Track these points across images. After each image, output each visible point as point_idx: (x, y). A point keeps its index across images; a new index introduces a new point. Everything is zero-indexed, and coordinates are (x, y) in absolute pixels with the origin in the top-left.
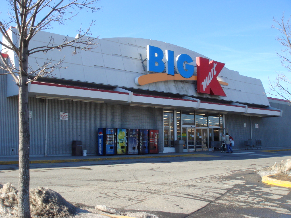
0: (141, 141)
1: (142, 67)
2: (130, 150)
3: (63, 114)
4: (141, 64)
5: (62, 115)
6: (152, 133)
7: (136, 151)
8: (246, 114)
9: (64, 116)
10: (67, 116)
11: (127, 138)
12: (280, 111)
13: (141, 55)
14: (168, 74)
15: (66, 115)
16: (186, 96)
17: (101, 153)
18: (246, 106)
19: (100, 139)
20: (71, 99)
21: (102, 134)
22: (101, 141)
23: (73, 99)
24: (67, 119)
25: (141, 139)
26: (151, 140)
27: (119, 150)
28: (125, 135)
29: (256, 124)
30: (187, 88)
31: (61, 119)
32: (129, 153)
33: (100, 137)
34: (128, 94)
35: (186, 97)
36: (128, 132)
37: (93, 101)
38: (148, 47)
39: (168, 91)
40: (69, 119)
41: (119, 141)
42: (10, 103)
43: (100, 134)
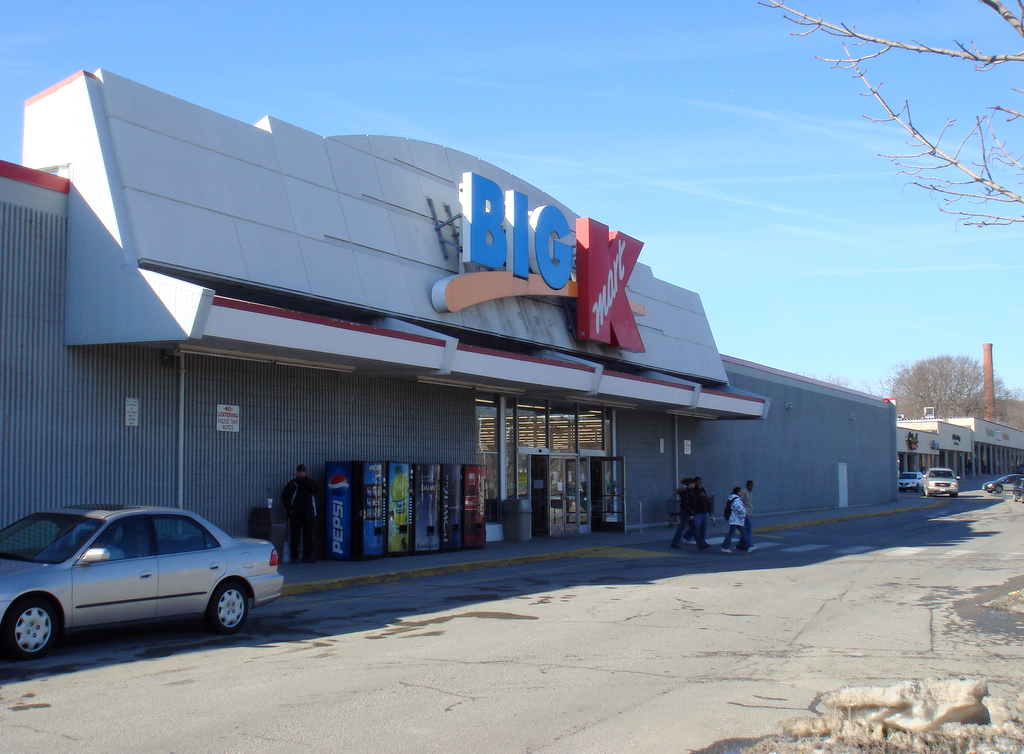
0: (446, 506)
1: (438, 246)
2: (421, 541)
3: (227, 409)
4: (435, 235)
5: (223, 414)
6: (471, 476)
7: (435, 540)
8: (691, 411)
9: (228, 418)
10: (235, 419)
11: (413, 497)
12: (763, 401)
13: (430, 202)
14: (515, 276)
15: (234, 415)
16: (548, 348)
17: (341, 552)
18: (698, 386)
19: (335, 501)
20: (271, 357)
21: (344, 484)
22: (340, 508)
23: (278, 358)
24: (236, 428)
25: (446, 497)
26: (467, 503)
27: (395, 541)
28: (407, 485)
29: (685, 441)
30: (549, 321)
31: (220, 427)
32: (417, 549)
33: (338, 493)
34: (442, 343)
35: (549, 352)
36: (414, 475)
37: (329, 365)
38: (467, 178)
39: (508, 333)
40: (242, 429)
41: (393, 507)
42: (76, 368)
43: (334, 482)
